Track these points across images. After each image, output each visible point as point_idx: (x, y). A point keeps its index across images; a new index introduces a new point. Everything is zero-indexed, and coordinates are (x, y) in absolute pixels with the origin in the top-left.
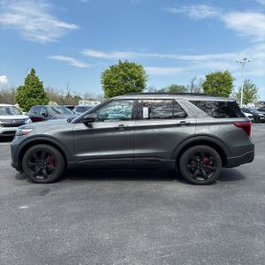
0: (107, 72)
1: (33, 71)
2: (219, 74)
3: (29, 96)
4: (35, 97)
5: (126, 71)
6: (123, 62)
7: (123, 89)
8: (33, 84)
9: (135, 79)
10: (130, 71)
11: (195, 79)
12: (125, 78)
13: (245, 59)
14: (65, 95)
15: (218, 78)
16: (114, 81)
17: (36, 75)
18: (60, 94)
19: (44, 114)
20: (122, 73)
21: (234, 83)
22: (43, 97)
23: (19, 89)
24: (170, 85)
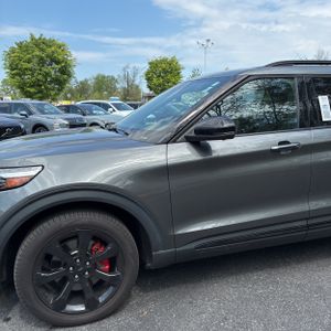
0: (13, 51)
2: (164, 61)
5: (43, 51)
6: (37, 37)
7: (40, 77)
9: (58, 62)
10: (49, 50)
11: (127, 67)
12: (42, 61)
13: (208, 41)
15: (164, 66)
16: (26, 65)
20: (37, 53)
21: (183, 73)
24: (95, 76)
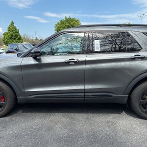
0: (58, 24)
1: (13, 23)
3: (11, 38)
4: (14, 39)
5: (69, 23)
6: (68, 18)
8: (13, 31)
10: (72, 23)
14: (34, 39)
17: (15, 25)
18: (31, 38)
19: (16, 49)
22: (19, 39)
23: (5, 34)
